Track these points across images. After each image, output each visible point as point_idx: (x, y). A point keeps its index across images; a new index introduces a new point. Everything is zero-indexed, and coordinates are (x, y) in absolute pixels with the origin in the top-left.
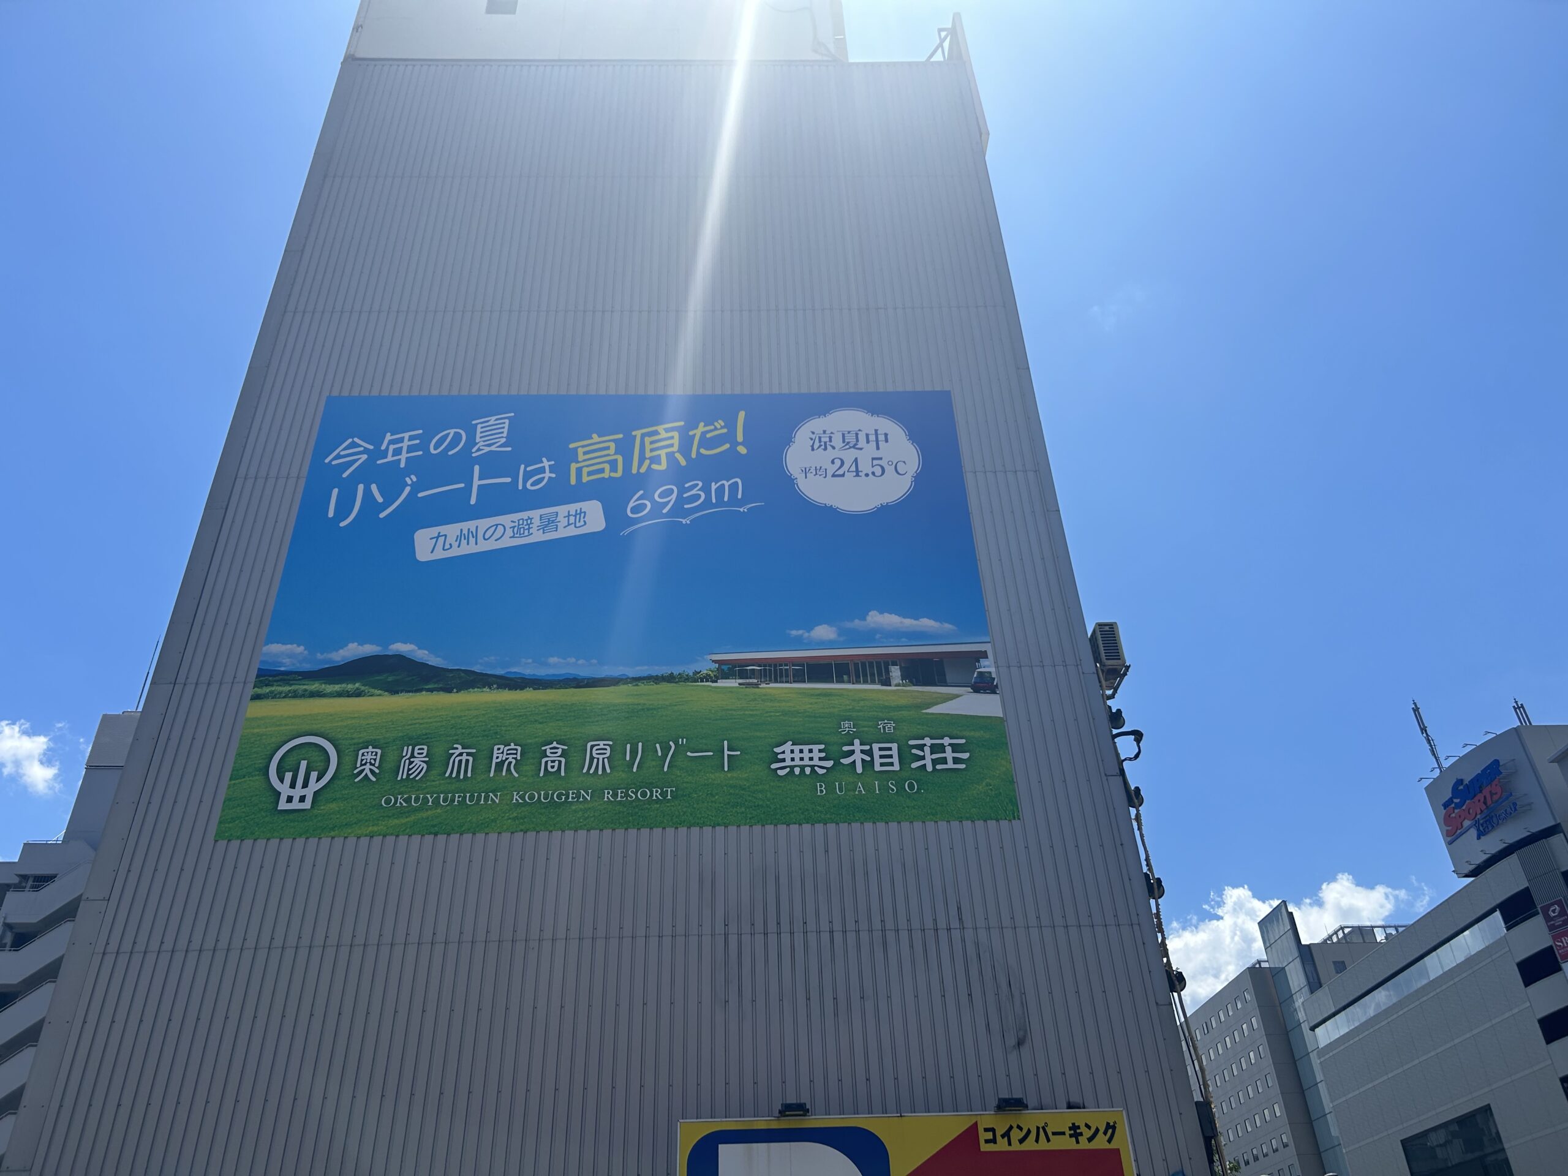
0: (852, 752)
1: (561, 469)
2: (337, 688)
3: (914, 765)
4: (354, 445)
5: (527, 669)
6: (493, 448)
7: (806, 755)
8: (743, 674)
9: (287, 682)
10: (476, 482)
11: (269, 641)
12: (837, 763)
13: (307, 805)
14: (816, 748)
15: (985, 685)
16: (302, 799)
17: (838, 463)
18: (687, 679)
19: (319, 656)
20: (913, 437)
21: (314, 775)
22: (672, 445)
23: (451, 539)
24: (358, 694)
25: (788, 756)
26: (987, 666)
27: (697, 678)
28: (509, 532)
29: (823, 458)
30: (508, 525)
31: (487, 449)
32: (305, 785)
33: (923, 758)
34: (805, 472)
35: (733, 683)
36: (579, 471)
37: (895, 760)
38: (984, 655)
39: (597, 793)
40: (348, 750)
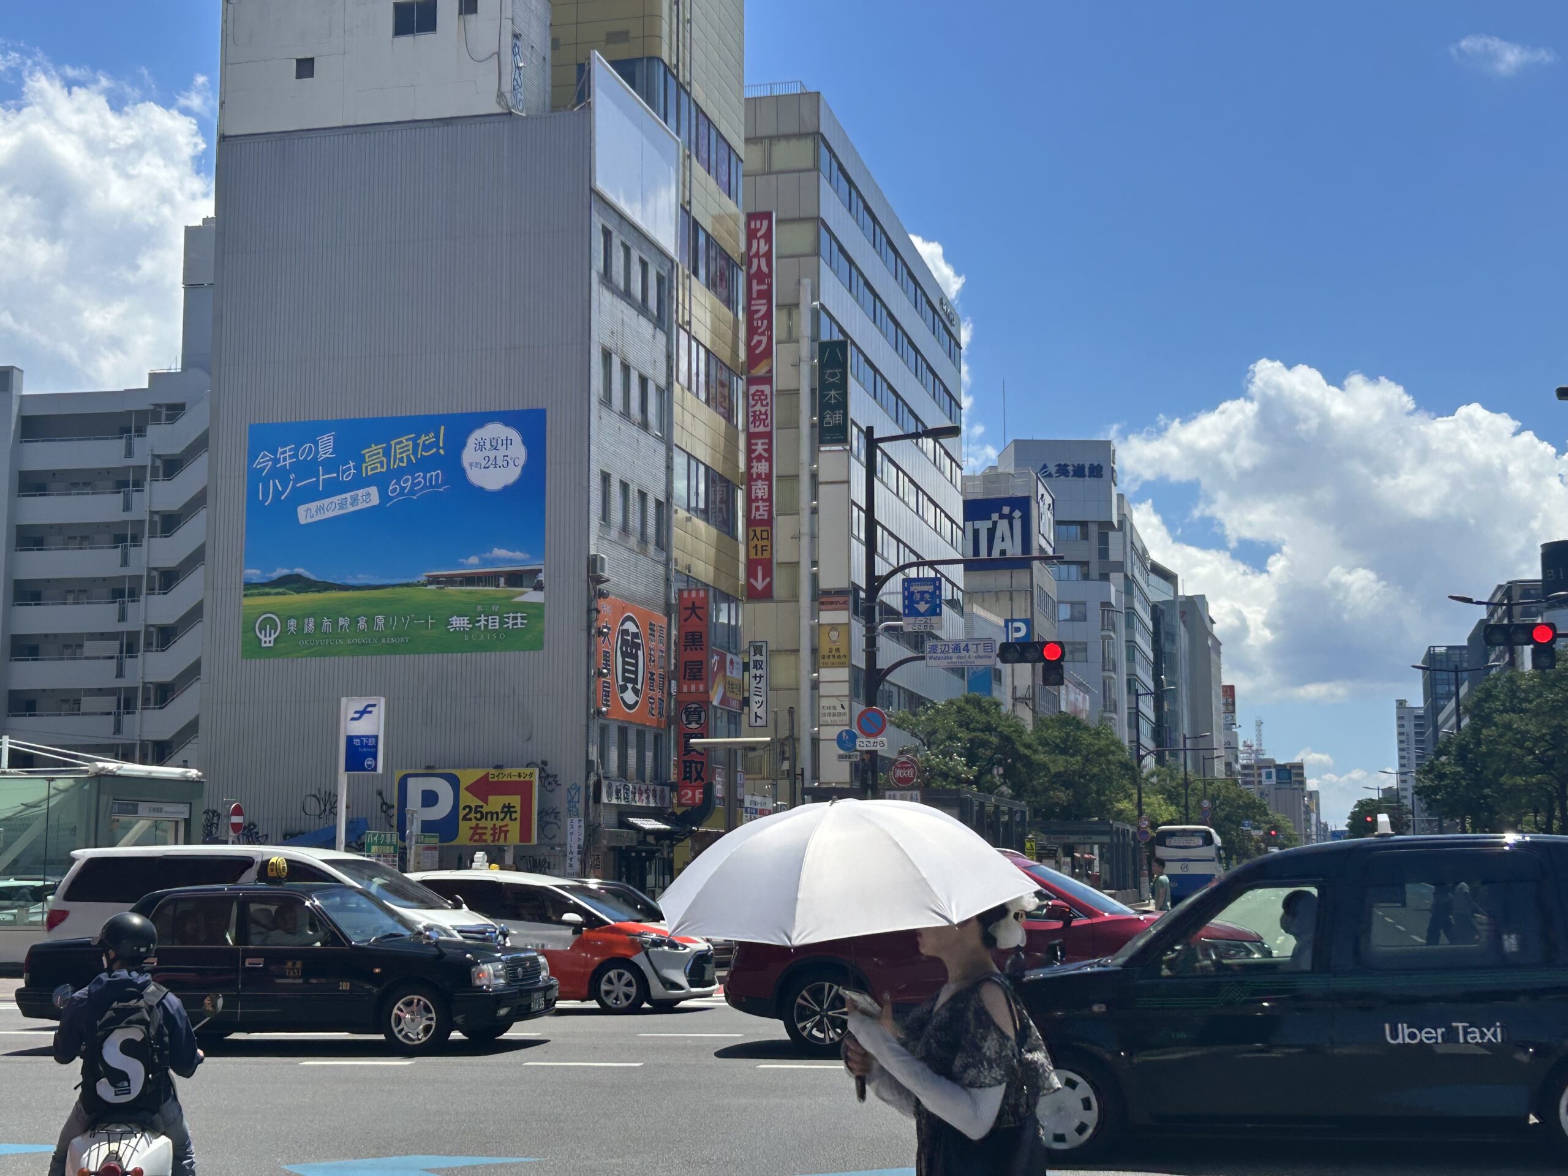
0: (480, 621)
1: (358, 468)
2: (276, 590)
3: (505, 626)
4: (265, 456)
5: (351, 581)
6: (327, 455)
7: (462, 622)
8: (438, 583)
9: (256, 588)
10: (321, 478)
11: (246, 568)
12: (474, 626)
13: (272, 645)
14: (466, 618)
15: (539, 587)
16: (270, 642)
17: (487, 458)
18: (415, 585)
19: (267, 575)
20: (525, 442)
21: (273, 631)
22: (408, 450)
23: (313, 512)
24: (284, 594)
25: (454, 623)
26: (541, 577)
27: (419, 584)
28: (338, 507)
29: (478, 457)
30: (337, 502)
31: (324, 456)
32: (270, 636)
33: (508, 623)
34: (471, 465)
35: (433, 587)
36: (367, 468)
37: (497, 624)
38: (540, 571)
39: (379, 640)
40: (285, 621)
